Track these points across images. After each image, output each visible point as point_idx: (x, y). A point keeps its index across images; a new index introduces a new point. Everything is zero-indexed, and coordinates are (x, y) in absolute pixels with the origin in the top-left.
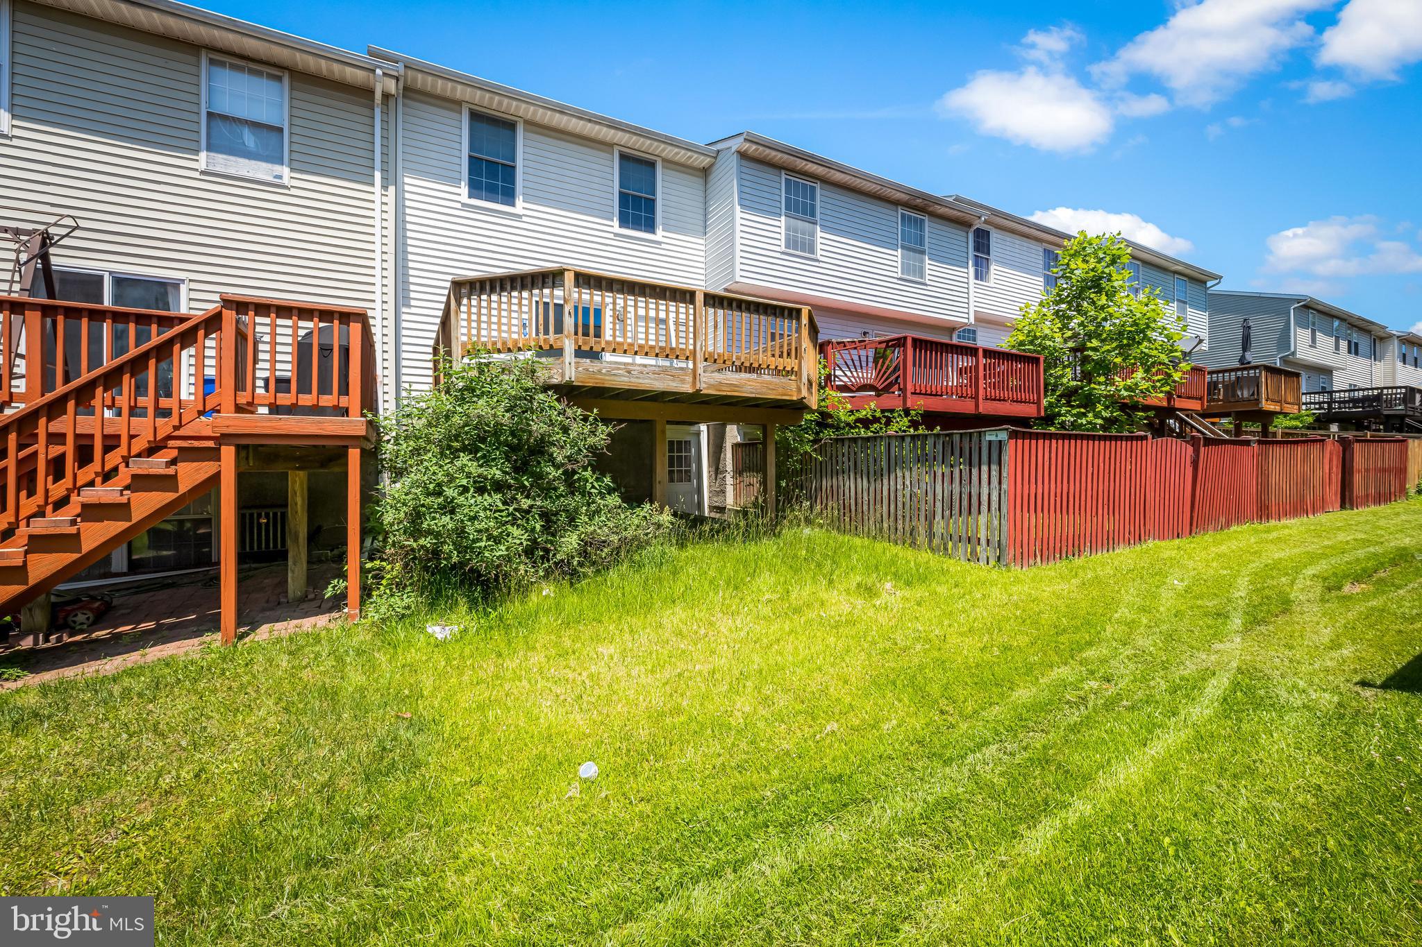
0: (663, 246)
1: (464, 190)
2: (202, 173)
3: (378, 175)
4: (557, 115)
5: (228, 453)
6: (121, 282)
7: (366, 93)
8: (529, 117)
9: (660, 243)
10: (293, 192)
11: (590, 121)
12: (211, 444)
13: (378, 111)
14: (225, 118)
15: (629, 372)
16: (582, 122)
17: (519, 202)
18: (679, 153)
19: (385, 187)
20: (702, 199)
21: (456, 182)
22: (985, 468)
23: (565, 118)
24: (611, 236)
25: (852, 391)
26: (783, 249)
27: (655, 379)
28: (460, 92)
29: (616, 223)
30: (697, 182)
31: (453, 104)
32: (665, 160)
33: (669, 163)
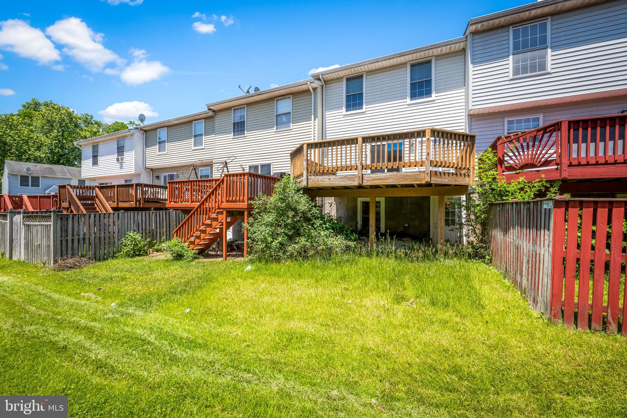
0: (436, 101)
1: (344, 109)
2: (275, 132)
3: (313, 116)
4: (376, 64)
5: (225, 212)
6: (262, 166)
7: (307, 91)
8: (367, 70)
9: (434, 101)
10: (293, 130)
11: (390, 59)
12: (222, 210)
13: (313, 95)
14: (279, 115)
15: (330, 179)
16: (387, 61)
17: (364, 107)
18: (443, 50)
19: (315, 120)
20: (463, 67)
21: (341, 108)
22: (542, 231)
23: (380, 63)
24: (406, 106)
25: (516, 169)
26: (511, 77)
27: (341, 181)
28: (341, 74)
29: (408, 99)
30: (460, 58)
31: (340, 79)
32: (436, 56)
33: (439, 57)
